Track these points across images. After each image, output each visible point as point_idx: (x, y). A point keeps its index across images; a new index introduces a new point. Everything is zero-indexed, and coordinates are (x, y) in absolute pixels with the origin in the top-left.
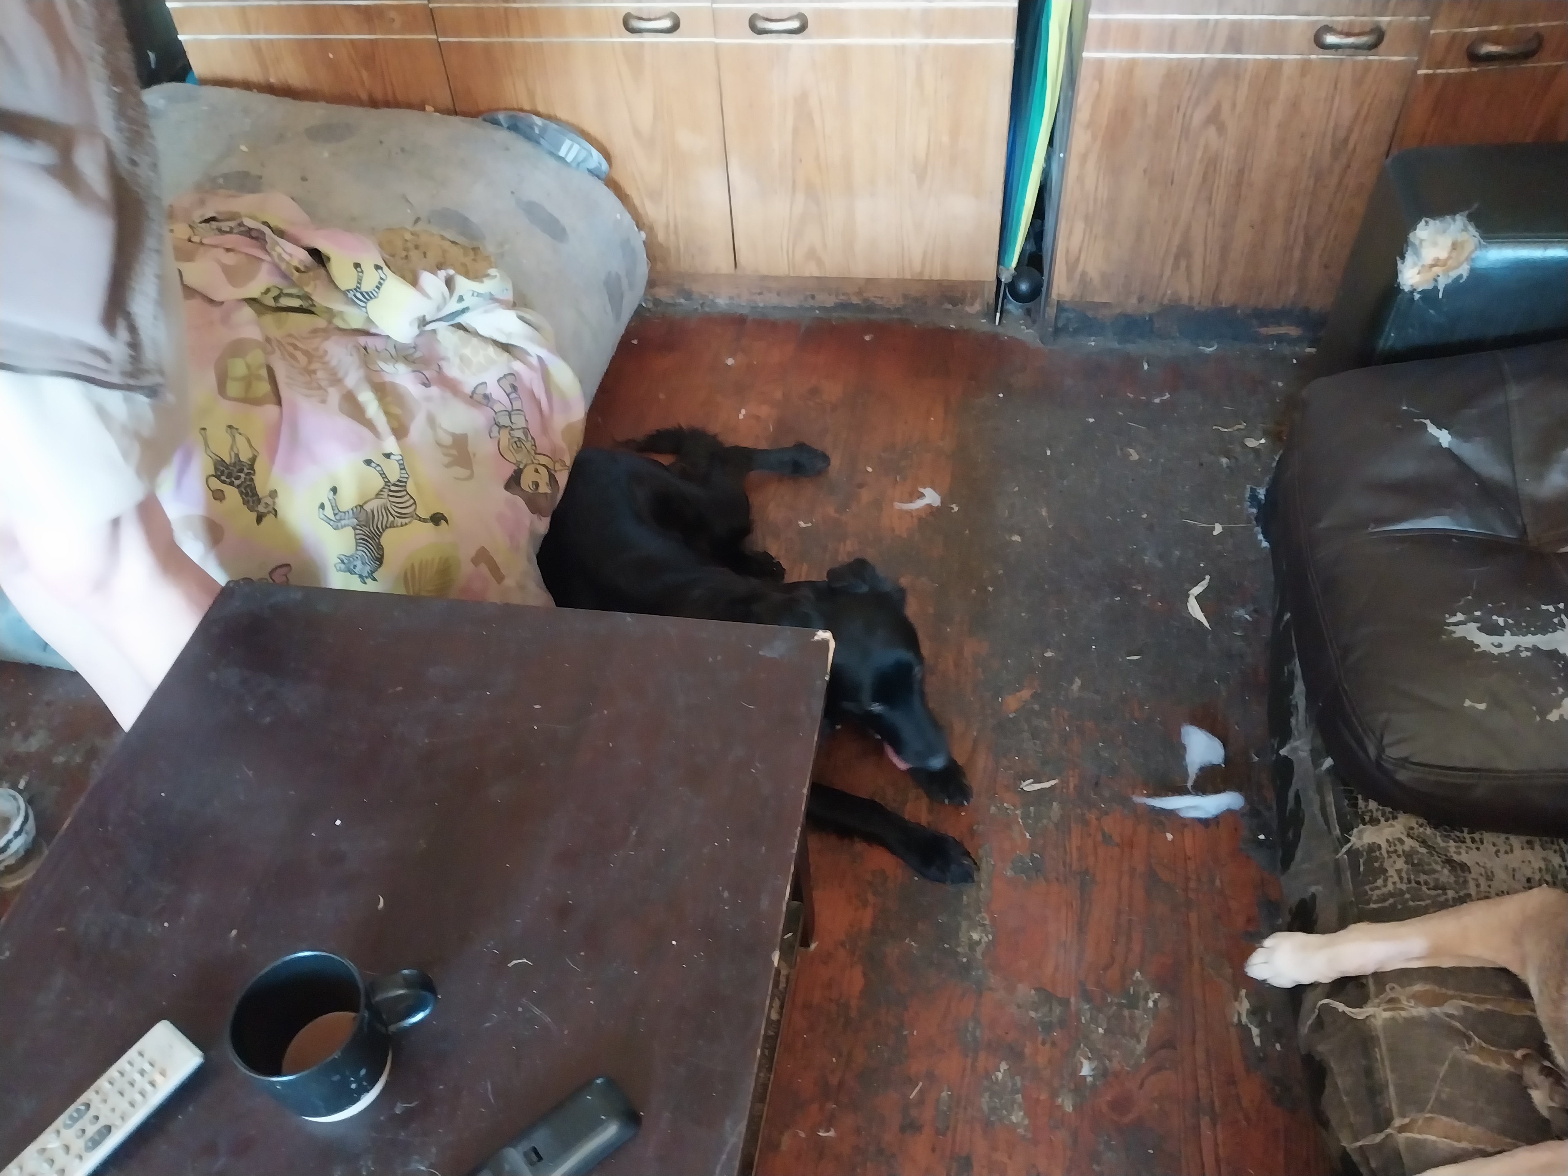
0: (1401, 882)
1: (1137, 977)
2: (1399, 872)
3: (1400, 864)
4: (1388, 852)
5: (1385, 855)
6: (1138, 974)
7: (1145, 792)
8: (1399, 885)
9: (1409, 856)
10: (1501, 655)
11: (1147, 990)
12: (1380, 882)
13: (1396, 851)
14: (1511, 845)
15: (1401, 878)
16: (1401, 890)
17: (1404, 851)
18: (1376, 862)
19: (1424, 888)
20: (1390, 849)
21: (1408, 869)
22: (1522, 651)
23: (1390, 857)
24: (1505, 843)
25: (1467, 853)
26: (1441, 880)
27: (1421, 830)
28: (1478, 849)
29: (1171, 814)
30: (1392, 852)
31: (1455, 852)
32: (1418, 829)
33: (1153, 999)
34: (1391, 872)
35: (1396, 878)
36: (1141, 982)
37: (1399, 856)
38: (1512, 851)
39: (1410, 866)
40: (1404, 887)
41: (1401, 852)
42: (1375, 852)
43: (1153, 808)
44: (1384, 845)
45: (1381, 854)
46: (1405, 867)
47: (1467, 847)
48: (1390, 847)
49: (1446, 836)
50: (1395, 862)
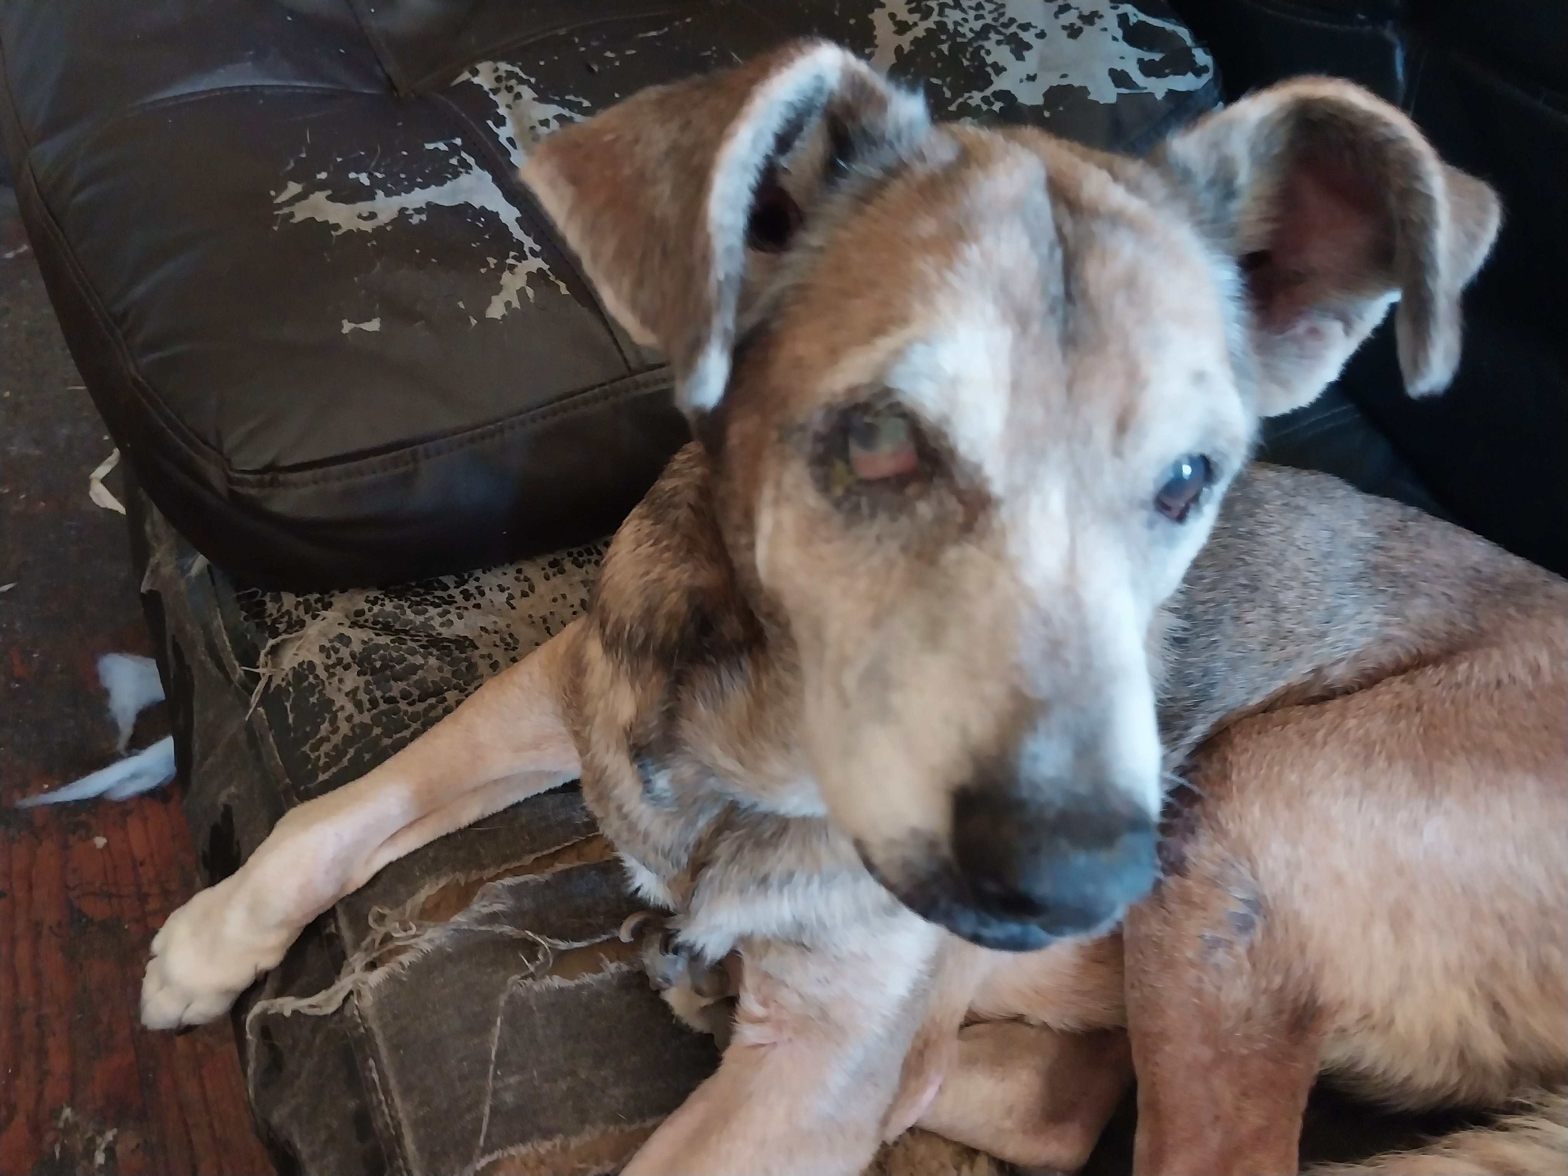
0: (361, 712)
1: (67, 1119)
2: (352, 694)
3: (352, 679)
4: (327, 668)
5: (323, 675)
6: (67, 1112)
7: (46, 786)
8: (357, 719)
9: (363, 662)
10: (379, 231)
11: (89, 1134)
12: (325, 728)
13: (340, 661)
14: (527, 579)
15: (358, 705)
16: (363, 725)
17: (353, 655)
18: (313, 696)
19: (403, 705)
20: (330, 662)
21: (367, 683)
22: (411, 216)
23: (334, 675)
24: (517, 579)
25: (460, 617)
26: (430, 680)
27: (376, 609)
28: (477, 606)
29: (99, 801)
30: (334, 666)
31: (442, 625)
32: (370, 610)
33: (103, 1147)
34: (340, 700)
35: (350, 708)
36: (76, 1125)
37: (347, 667)
38: (532, 588)
39: (369, 678)
40: (366, 718)
41: (348, 659)
42: (307, 678)
43: (63, 806)
44: (318, 659)
45: (317, 677)
46: (361, 681)
47: (458, 608)
48: (328, 657)
49: (418, 604)
50: (341, 681)
